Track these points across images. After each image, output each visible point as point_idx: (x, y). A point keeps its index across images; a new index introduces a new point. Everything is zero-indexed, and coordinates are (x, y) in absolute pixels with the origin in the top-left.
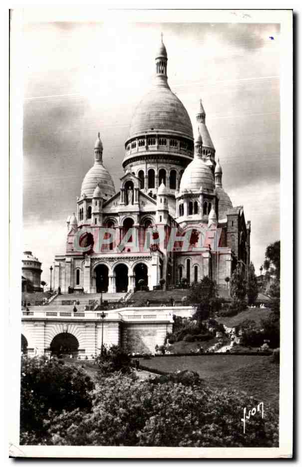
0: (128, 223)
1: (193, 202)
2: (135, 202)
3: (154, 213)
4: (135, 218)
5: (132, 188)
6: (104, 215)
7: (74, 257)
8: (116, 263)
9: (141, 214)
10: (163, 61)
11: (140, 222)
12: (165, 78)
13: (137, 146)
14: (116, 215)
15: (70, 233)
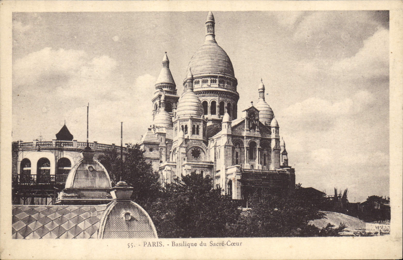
2: (256, 129)
3: (270, 140)
6: (233, 136)
7: (193, 165)
9: (261, 139)
10: (212, 25)
11: (261, 145)
14: (242, 137)
15: (181, 145)
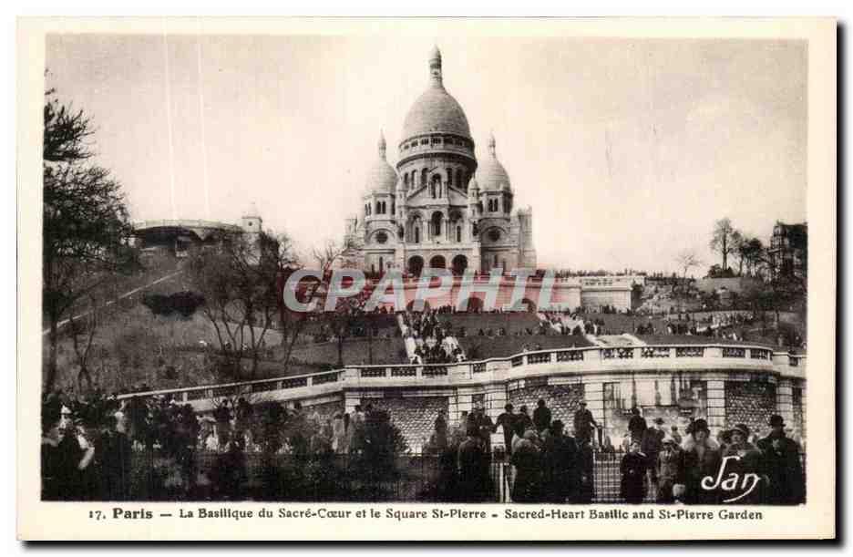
0: (437, 217)
1: (493, 200)
2: (443, 195)
3: (465, 207)
4: (444, 211)
5: (440, 182)
6: (409, 208)
8: (432, 255)
9: (451, 207)
10: (437, 64)
11: (451, 215)
12: (440, 79)
13: (419, 144)
14: (424, 207)
